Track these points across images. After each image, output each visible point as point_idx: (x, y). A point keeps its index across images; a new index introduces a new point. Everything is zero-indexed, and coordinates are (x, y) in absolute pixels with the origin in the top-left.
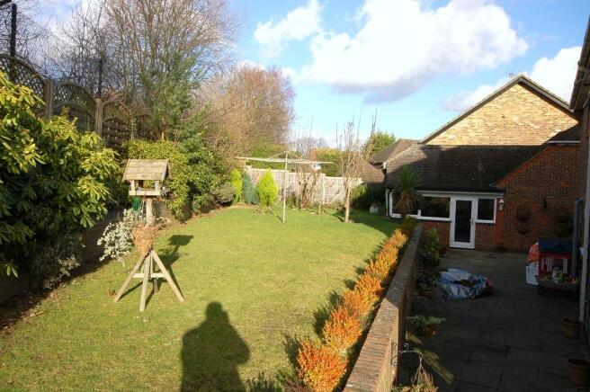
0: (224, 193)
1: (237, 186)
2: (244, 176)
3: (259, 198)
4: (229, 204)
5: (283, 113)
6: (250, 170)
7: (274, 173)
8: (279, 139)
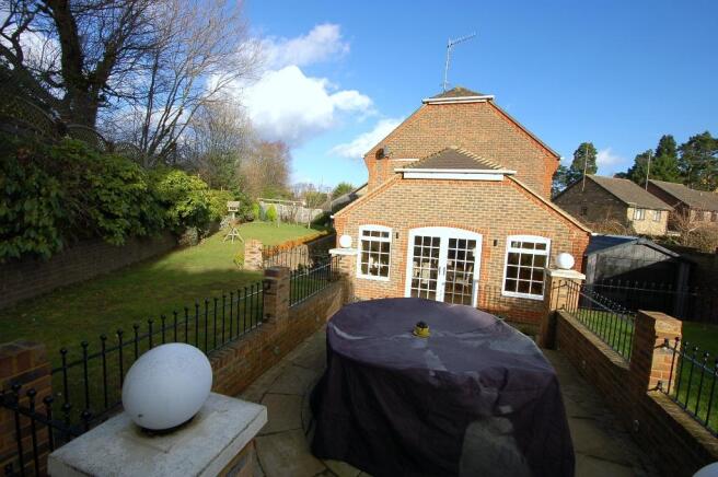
0: (250, 215)
1: (256, 212)
2: (260, 207)
3: (267, 218)
4: (252, 220)
5: (283, 169)
6: (262, 204)
7: (276, 206)
8: (281, 185)
